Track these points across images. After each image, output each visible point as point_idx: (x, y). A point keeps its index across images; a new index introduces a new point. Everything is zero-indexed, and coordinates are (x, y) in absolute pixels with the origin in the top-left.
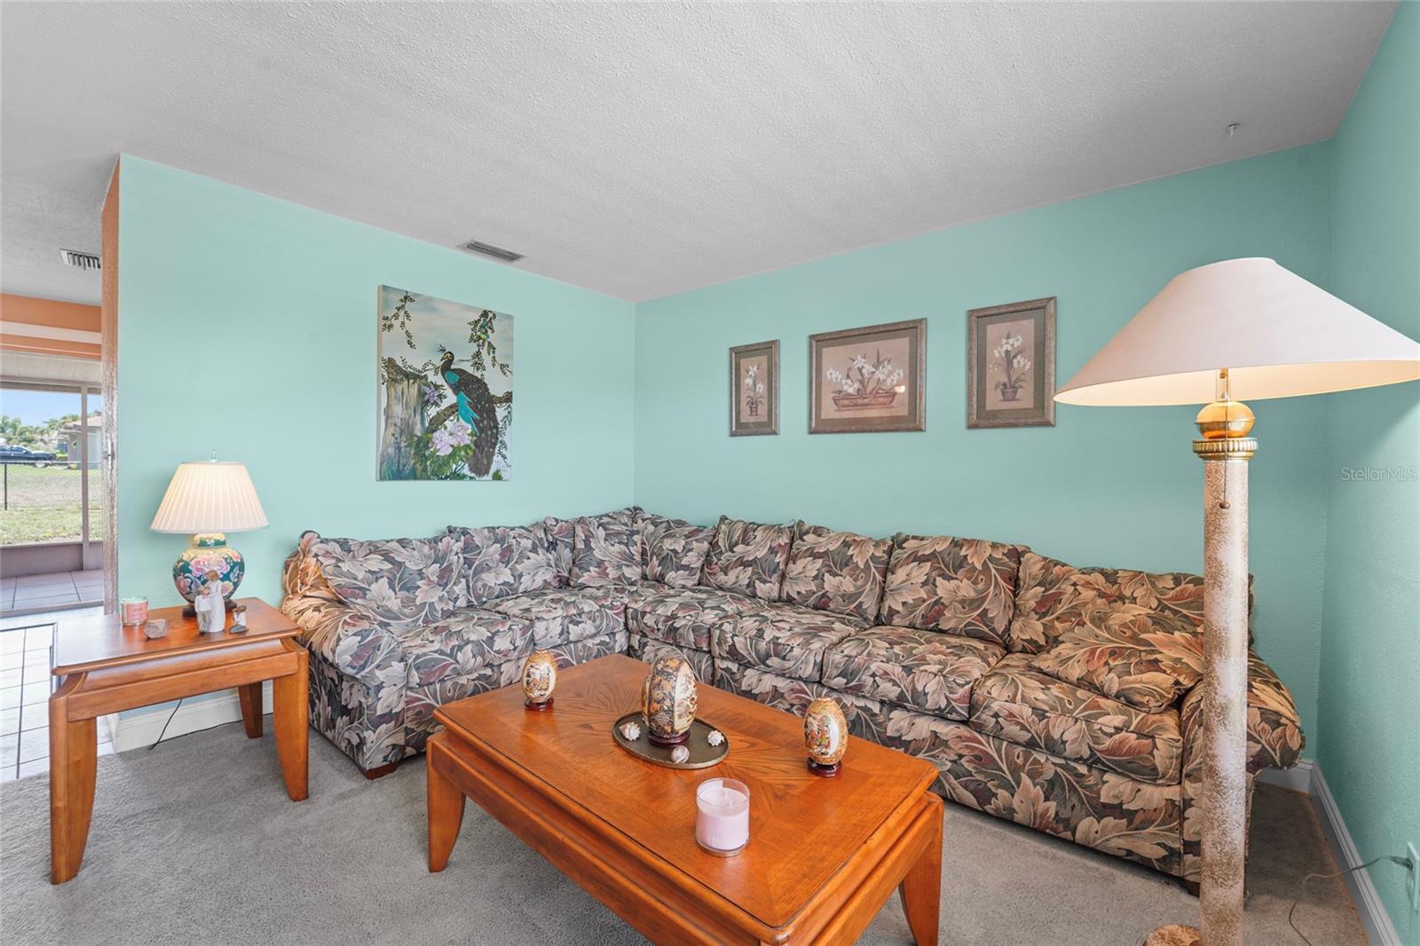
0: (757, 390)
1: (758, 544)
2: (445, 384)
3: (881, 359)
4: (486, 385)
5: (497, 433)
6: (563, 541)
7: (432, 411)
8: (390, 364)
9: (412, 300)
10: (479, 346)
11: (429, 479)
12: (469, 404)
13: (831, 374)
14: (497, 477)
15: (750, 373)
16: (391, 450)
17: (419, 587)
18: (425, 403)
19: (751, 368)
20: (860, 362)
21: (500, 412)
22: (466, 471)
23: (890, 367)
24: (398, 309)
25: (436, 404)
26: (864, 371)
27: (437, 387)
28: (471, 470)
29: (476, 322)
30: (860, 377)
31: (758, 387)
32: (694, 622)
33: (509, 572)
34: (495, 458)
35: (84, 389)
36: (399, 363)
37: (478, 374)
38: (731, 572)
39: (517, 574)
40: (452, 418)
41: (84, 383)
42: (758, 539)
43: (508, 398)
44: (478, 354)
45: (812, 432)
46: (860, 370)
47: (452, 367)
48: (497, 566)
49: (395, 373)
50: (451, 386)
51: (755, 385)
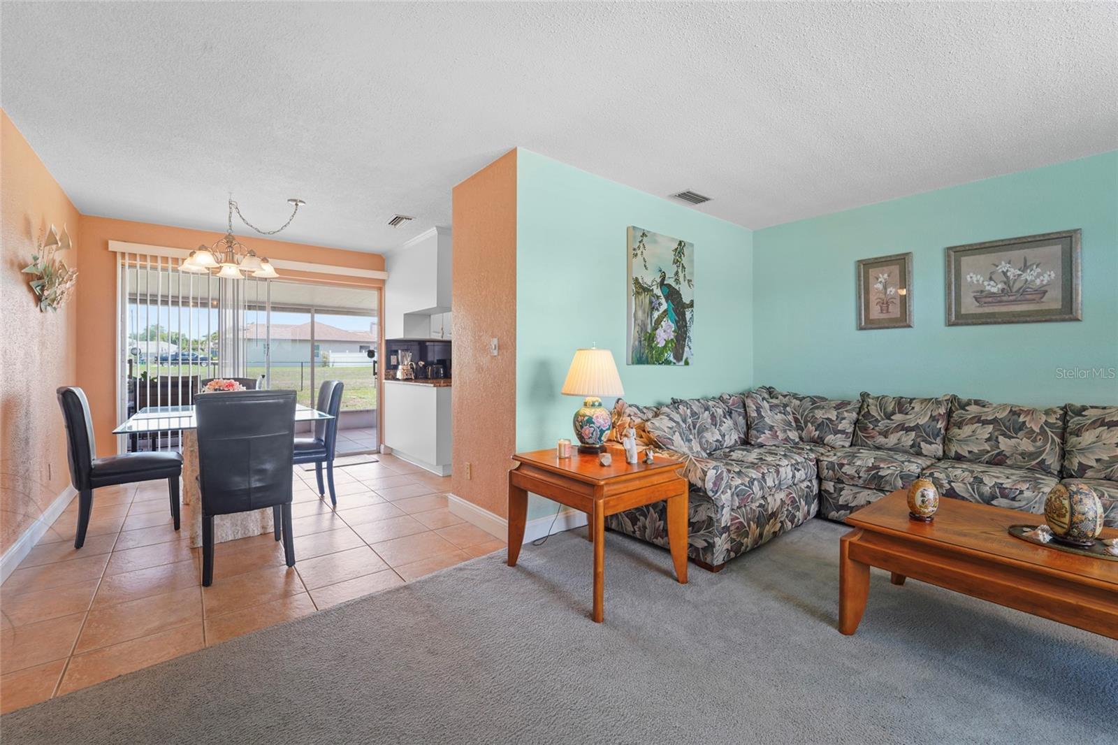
0: (888, 293)
1: (917, 414)
2: (662, 295)
3: (1028, 264)
4: (680, 294)
5: (686, 331)
6: (736, 411)
7: (656, 315)
8: (636, 281)
9: (646, 236)
10: (677, 267)
11: (654, 364)
12: (673, 309)
13: (971, 277)
14: (687, 363)
15: (880, 280)
16: (637, 343)
18: (653, 309)
19: (881, 275)
20: (1004, 266)
21: (688, 315)
22: (671, 358)
23: (1039, 270)
24: (640, 242)
25: (657, 309)
26: (1009, 274)
27: (658, 297)
28: (674, 357)
29: (676, 249)
30: (1005, 279)
31: (889, 290)
32: (901, 472)
33: (718, 433)
34: (686, 349)
35: (313, 311)
36: (640, 281)
37: (677, 288)
38: (892, 436)
39: (722, 433)
40: (665, 320)
41: (312, 306)
42: (916, 409)
43: (691, 305)
44: (677, 273)
45: (950, 324)
46: (1005, 273)
47: (665, 283)
48: (711, 427)
49: (640, 288)
50: (664, 296)
51: (885, 288)
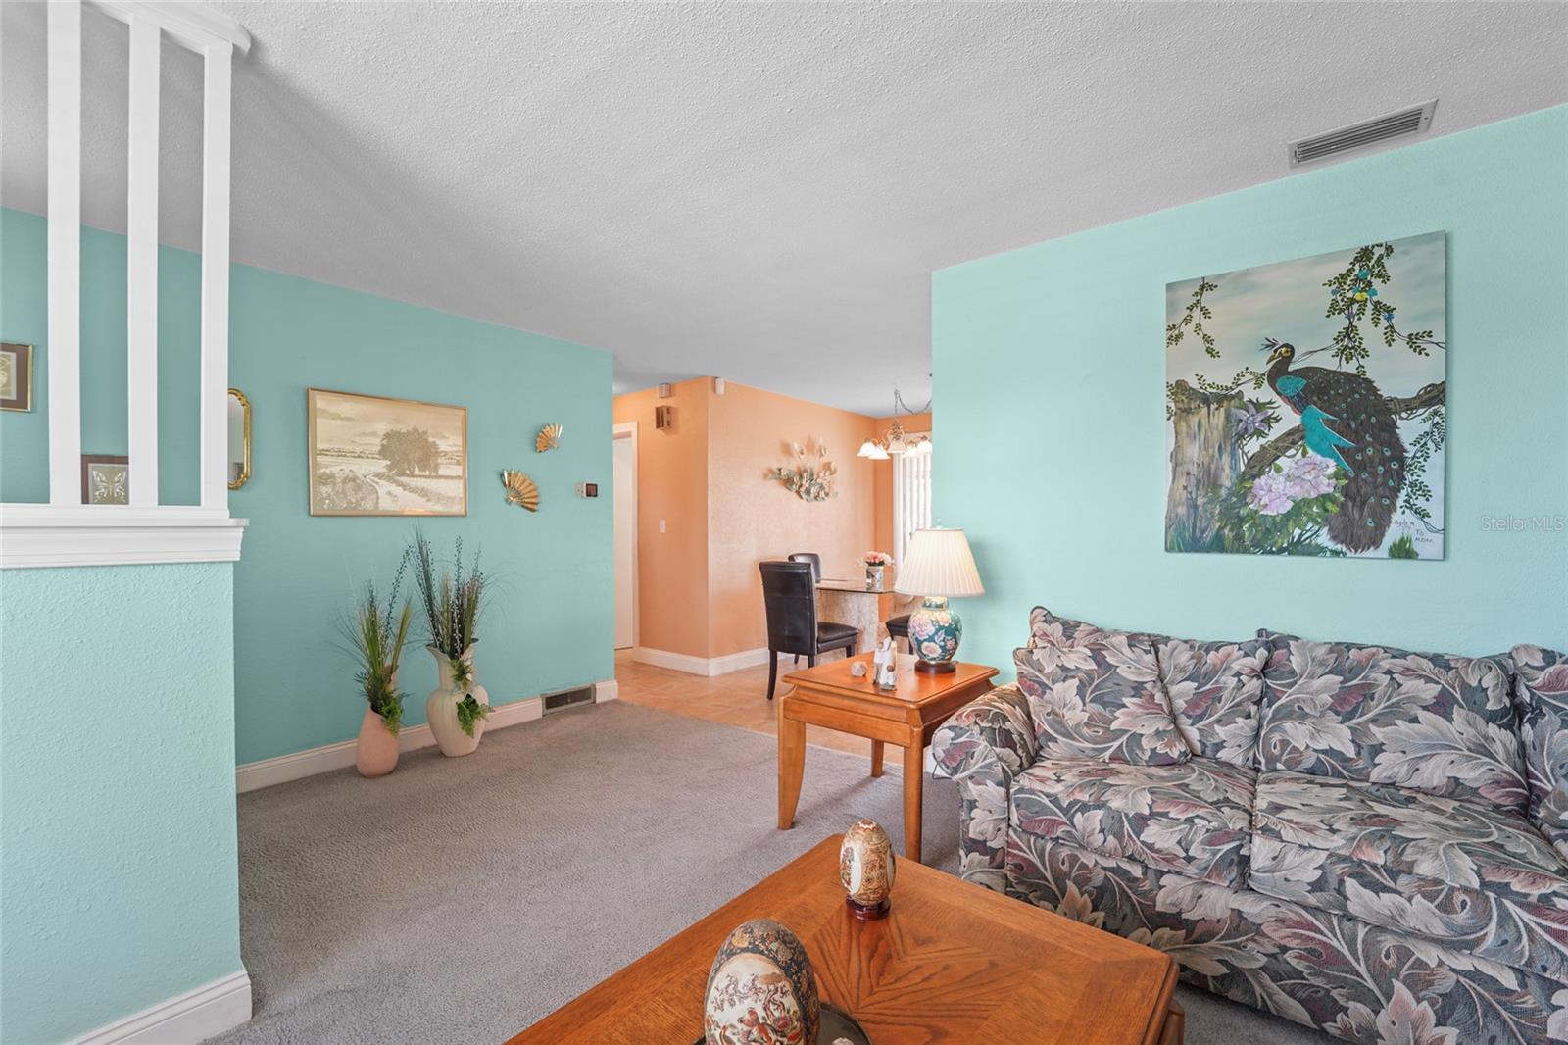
2: (1276, 398)
4: (1369, 382)
5: (1402, 467)
7: (1253, 446)
8: (1179, 389)
9: (1212, 287)
10: (1349, 317)
11: (1246, 551)
12: (1330, 424)
14: (1403, 551)
16: (1182, 510)
17: (1124, 706)
18: (1236, 436)
21: (1409, 429)
22: (1324, 539)
24: (1190, 308)
25: (1260, 434)
27: (1259, 406)
28: (1334, 538)
29: (1343, 277)
33: (1348, 734)
34: (1396, 516)
36: (1194, 384)
37: (1351, 368)
39: (1366, 742)
40: (1292, 451)
43: (1435, 396)
44: (1349, 332)
47: (1291, 368)
48: (1322, 715)
49: (1186, 399)
50: (1288, 400)
